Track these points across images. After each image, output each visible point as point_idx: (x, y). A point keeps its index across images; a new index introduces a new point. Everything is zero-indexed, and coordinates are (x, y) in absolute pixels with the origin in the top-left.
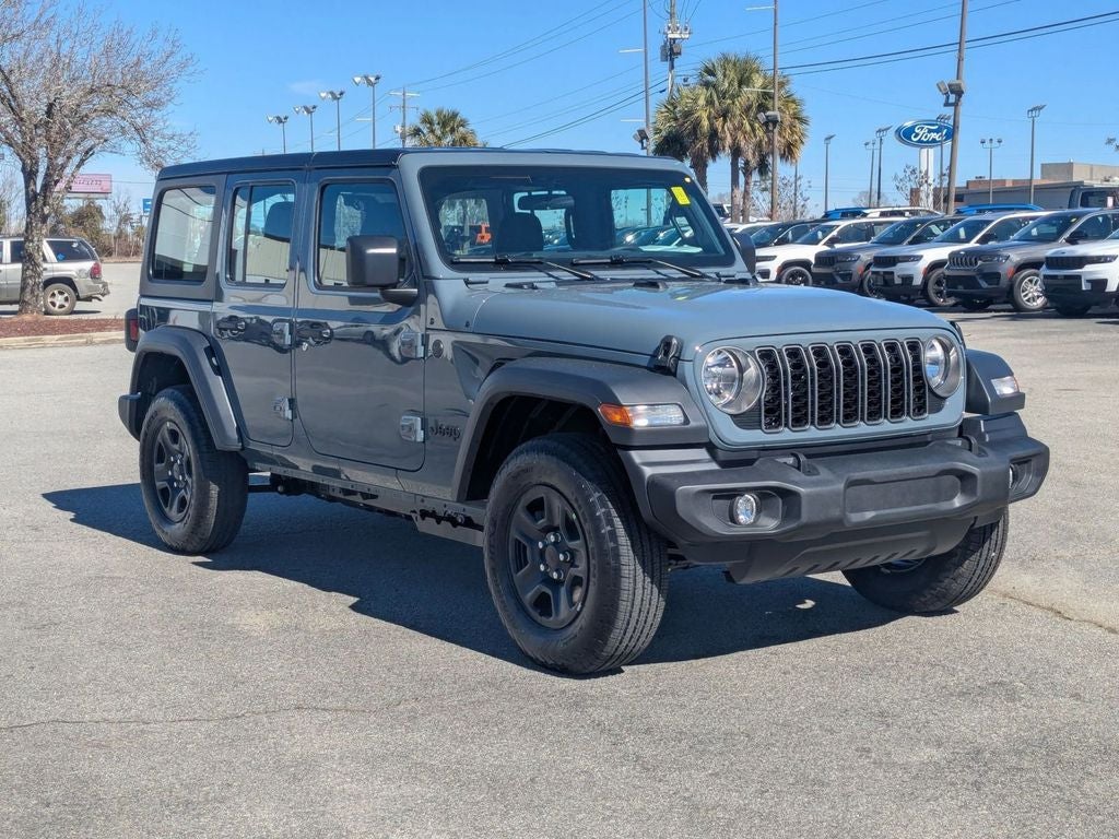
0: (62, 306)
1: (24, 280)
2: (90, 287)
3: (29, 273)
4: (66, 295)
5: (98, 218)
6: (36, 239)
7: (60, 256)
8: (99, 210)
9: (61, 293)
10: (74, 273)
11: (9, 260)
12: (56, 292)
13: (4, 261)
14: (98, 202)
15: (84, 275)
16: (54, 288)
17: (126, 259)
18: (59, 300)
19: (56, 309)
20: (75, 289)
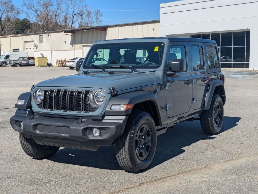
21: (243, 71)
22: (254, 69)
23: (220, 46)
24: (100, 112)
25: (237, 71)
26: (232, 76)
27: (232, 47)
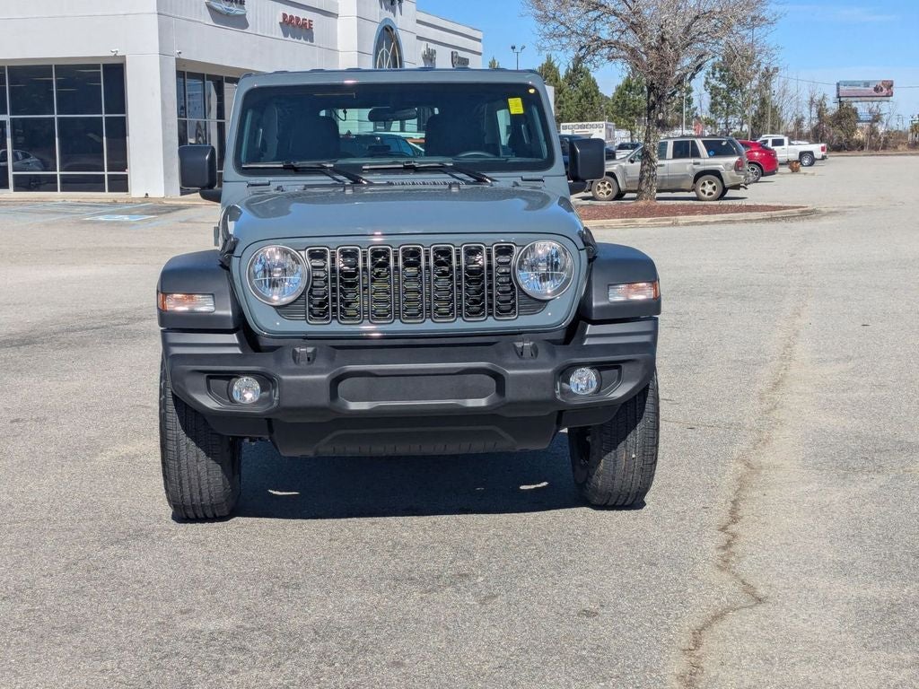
0: (710, 194)
1: (642, 172)
2: (733, 178)
3: (646, 167)
4: (714, 184)
5: (853, 118)
6: (652, 140)
7: (711, 153)
8: (855, 111)
9: (710, 183)
10: (721, 166)
11: (671, 157)
12: (706, 182)
13: (667, 157)
14: (854, 105)
15: (729, 168)
16: (704, 179)
17: (874, 153)
18: (708, 188)
19: (706, 196)
20: (722, 180)
21: (115, 202)
22: (147, 194)
23: (6, 113)
24: (564, 313)
25: (93, 200)
26: (101, 218)
27: (56, 116)
